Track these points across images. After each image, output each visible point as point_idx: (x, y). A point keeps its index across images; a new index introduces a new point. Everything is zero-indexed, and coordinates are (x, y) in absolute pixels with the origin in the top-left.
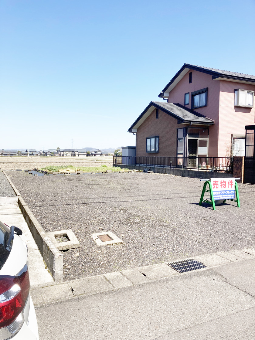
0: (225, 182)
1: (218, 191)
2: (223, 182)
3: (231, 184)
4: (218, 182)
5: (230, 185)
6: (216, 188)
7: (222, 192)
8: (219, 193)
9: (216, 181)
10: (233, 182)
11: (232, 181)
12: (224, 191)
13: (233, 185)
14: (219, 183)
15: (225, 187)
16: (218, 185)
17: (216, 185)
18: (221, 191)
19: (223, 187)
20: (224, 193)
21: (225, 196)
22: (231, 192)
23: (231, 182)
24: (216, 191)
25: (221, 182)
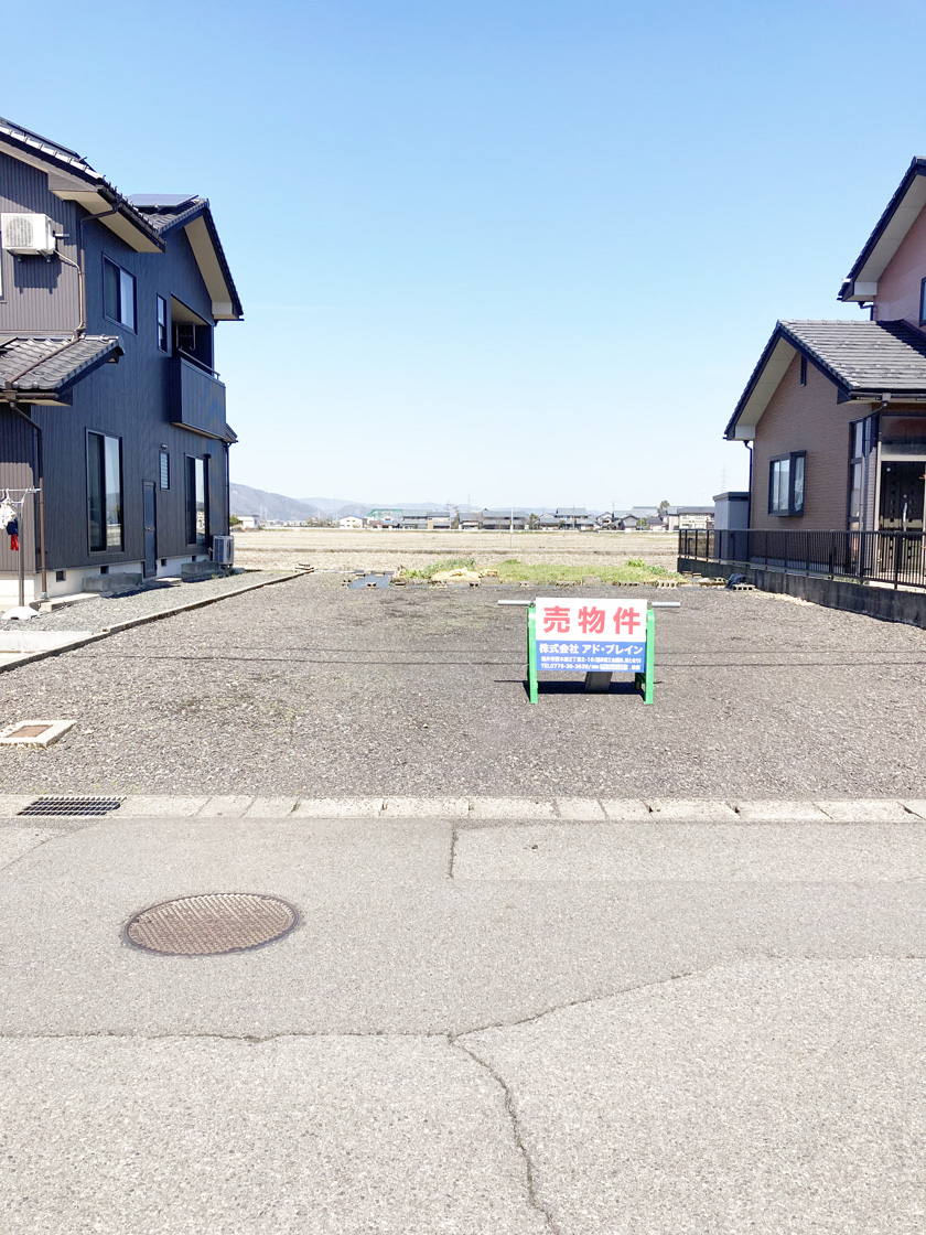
0: (603, 613)
1: (568, 643)
2: (589, 610)
3: (627, 619)
4: (568, 610)
5: (624, 624)
6: (560, 630)
7: (587, 647)
8: (574, 649)
9: (557, 609)
10: (638, 615)
11: (635, 611)
12: (596, 643)
13: (638, 624)
14: (574, 616)
15: (598, 628)
16: (568, 621)
17: (556, 622)
18: (580, 644)
19: (591, 630)
20: (595, 649)
21: (598, 660)
22: (629, 650)
23: (631, 614)
24: (561, 643)
25: (583, 613)
